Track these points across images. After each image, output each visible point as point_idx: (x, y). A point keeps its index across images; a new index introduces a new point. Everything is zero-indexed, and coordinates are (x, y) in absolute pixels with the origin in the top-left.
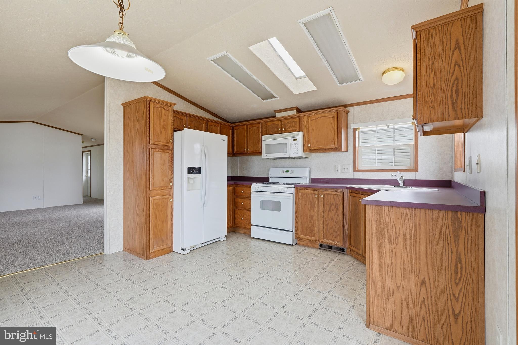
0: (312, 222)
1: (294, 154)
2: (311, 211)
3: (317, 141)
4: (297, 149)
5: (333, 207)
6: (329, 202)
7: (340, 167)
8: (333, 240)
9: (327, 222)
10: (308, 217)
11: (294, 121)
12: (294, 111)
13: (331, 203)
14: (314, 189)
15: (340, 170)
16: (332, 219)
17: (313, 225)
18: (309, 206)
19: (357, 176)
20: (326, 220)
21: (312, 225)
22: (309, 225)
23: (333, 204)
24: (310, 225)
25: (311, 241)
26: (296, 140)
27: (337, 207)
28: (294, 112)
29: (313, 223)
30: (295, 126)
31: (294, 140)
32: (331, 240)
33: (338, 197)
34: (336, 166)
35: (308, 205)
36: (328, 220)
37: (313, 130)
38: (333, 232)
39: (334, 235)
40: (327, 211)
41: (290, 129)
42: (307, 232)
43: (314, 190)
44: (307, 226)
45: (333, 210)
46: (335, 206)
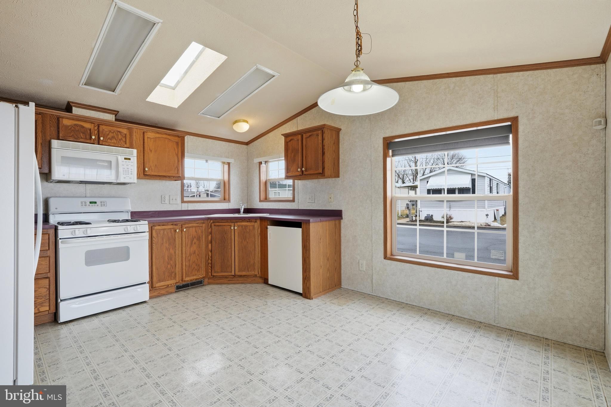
0: (172, 262)
1: (125, 178)
2: (170, 249)
3: (156, 165)
4: (130, 171)
5: (195, 240)
6: (190, 235)
7: (167, 198)
8: (196, 275)
9: (189, 258)
10: (166, 258)
11: (119, 132)
12: (112, 115)
13: (193, 237)
14: (172, 223)
15: (167, 201)
16: (194, 253)
17: (172, 265)
18: (167, 245)
19: (185, 207)
20: (188, 256)
21: (171, 267)
22: (167, 267)
23: (195, 237)
24: (169, 266)
25: (170, 286)
26: (130, 159)
27: (199, 239)
28: (111, 117)
29: (172, 264)
30: (121, 139)
31: (125, 159)
32: (193, 276)
33: (200, 229)
34: (163, 196)
35: (166, 243)
36: (190, 255)
37: (151, 151)
38: (195, 267)
39: (196, 270)
40: (189, 246)
41: (112, 141)
42: (165, 277)
43: (172, 225)
44: (165, 270)
45: (195, 243)
46: (197, 238)
